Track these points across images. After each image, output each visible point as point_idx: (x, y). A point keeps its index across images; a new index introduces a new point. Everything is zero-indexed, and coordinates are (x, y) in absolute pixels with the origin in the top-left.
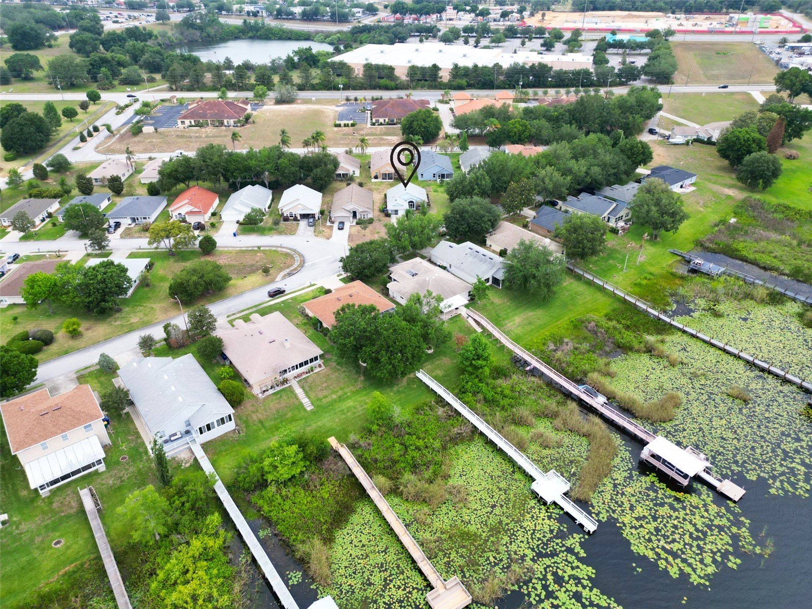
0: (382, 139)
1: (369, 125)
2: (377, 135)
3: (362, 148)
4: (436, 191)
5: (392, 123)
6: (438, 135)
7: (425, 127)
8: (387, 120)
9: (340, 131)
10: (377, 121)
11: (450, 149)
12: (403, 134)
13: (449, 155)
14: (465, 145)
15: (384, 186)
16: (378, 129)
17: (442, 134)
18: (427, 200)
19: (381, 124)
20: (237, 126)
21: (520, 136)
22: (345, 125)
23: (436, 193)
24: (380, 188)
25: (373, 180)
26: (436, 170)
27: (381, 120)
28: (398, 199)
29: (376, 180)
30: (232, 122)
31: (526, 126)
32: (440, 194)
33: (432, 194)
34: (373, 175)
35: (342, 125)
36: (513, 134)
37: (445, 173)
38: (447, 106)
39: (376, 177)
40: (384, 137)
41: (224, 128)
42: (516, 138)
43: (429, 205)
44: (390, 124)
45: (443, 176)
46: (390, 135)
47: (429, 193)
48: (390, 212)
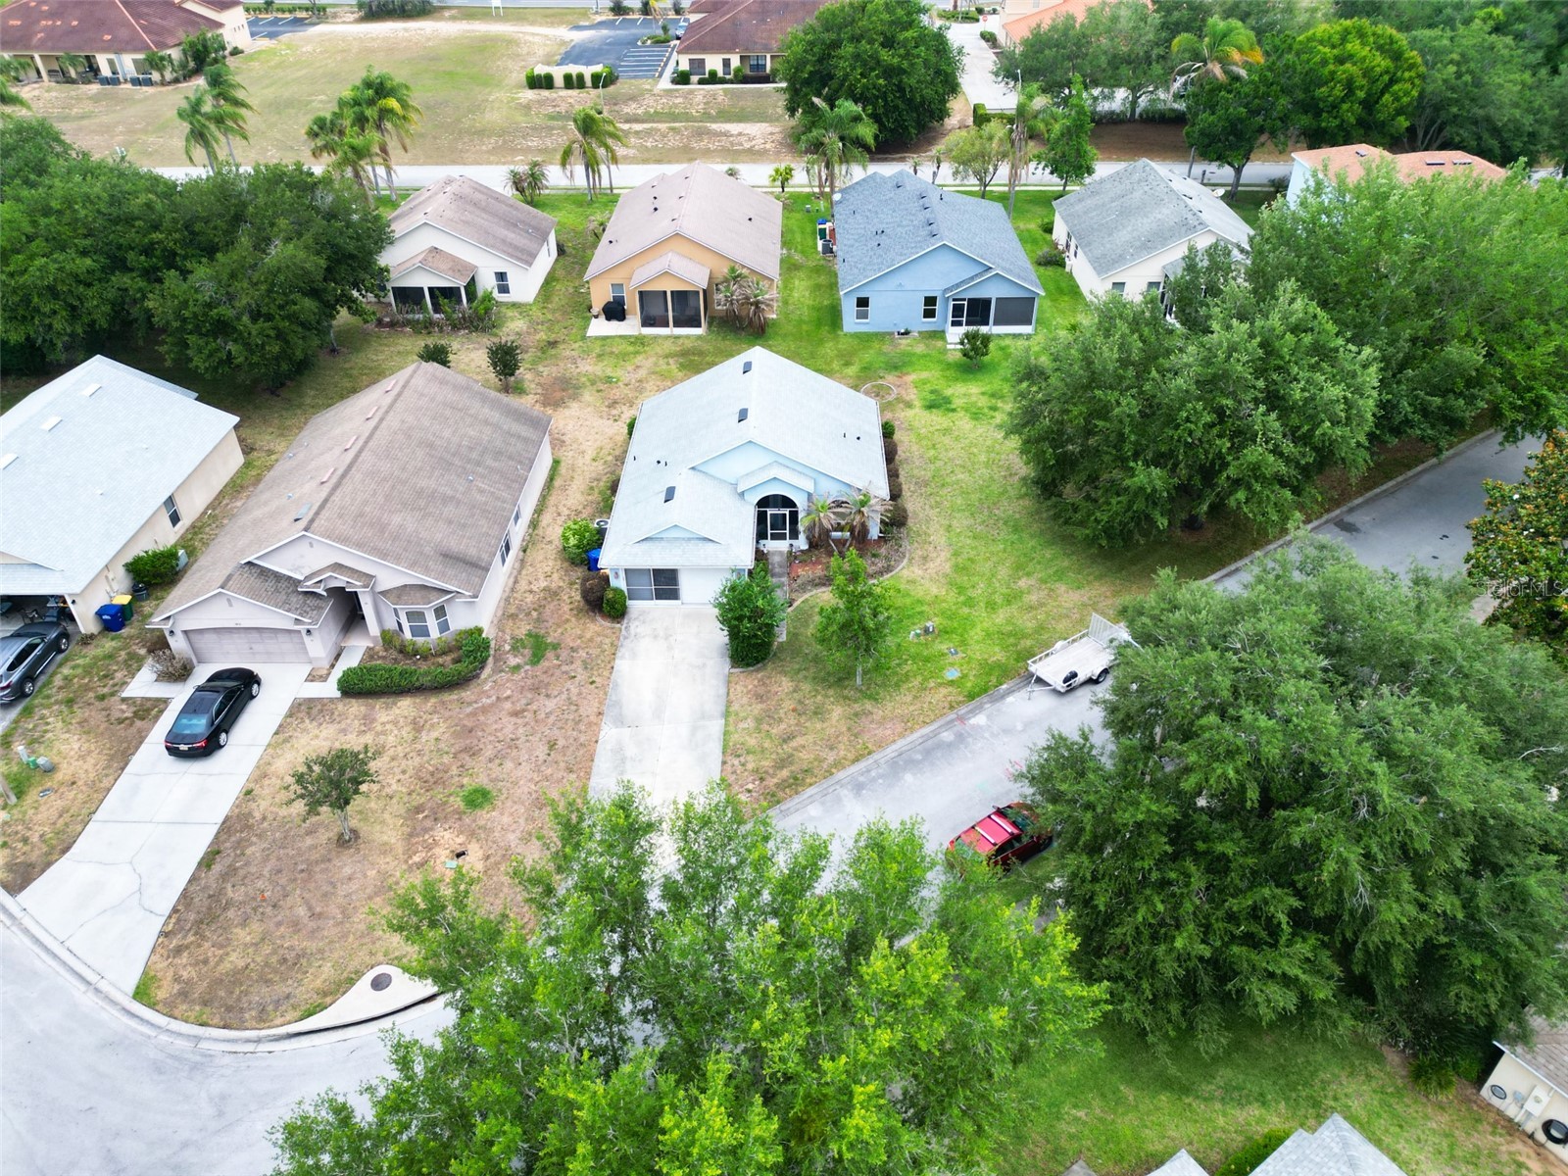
0: (700, 133)
1: (665, 83)
2: (687, 117)
3: (591, 165)
4: (937, 403)
5: (755, 75)
6: (942, 114)
7: (889, 72)
8: (735, 62)
9: (541, 103)
10: (698, 65)
11: (1004, 170)
12: (792, 111)
13: (1002, 198)
14: (1080, 153)
15: (646, 362)
16: (699, 98)
17: (958, 111)
18: (882, 489)
19: (713, 79)
20: (149, 83)
21: (1369, 104)
22: (570, 82)
23: (937, 419)
24: (624, 374)
25: (600, 327)
26: (942, 278)
27: (714, 62)
28: (684, 483)
29: (614, 328)
30: (128, 63)
31: (1397, 57)
32: (964, 423)
33: (916, 421)
34: (600, 296)
35: (559, 81)
36: (1339, 91)
37: (993, 292)
38: (974, 29)
39: (615, 311)
40: (714, 126)
41: (95, 88)
42: (1350, 112)
43: (896, 521)
44: (746, 80)
45: (977, 311)
46: (741, 118)
47: (901, 416)
48: (619, 583)
